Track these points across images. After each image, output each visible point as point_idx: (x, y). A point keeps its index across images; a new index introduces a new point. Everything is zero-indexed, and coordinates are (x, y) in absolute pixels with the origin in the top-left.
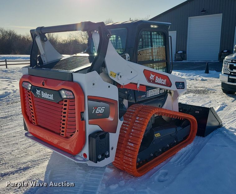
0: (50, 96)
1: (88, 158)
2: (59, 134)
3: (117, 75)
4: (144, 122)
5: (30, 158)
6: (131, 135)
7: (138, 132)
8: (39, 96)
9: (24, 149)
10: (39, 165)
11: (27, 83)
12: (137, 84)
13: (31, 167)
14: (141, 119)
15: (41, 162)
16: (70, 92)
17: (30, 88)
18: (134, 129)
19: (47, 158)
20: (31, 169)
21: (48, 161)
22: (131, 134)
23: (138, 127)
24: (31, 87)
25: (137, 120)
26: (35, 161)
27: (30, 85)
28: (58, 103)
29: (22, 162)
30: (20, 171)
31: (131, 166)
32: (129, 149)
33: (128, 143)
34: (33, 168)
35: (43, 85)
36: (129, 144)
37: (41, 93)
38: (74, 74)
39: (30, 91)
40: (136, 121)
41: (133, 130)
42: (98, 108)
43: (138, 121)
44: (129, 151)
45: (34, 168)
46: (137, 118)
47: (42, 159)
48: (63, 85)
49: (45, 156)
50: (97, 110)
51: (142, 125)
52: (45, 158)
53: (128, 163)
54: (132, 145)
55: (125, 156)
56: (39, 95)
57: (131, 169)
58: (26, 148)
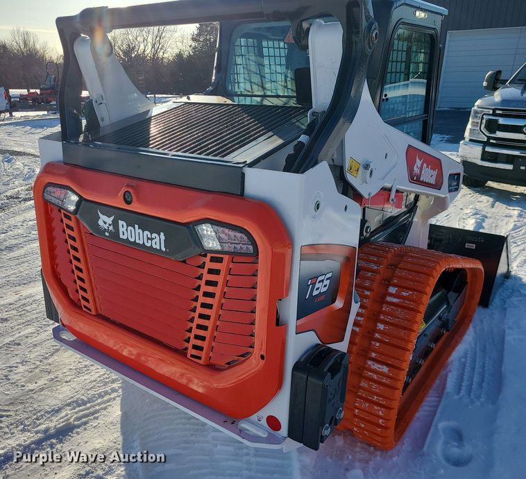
0: (152, 239)
1: (284, 430)
2: (182, 353)
3: (361, 169)
4: (418, 302)
5: (65, 392)
6: (377, 340)
7: (402, 333)
8: (107, 234)
9: (41, 361)
10: (97, 418)
11: (63, 191)
12: (390, 190)
13: (78, 426)
14: (404, 294)
15: (99, 404)
16: (239, 235)
17: (72, 208)
18: (383, 322)
19: (114, 390)
20: (78, 433)
21: (118, 401)
22: (377, 335)
23: (399, 318)
24: (78, 204)
25: (391, 295)
26: (84, 403)
27: (75, 198)
28: (184, 262)
29: (47, 408)
30: (49, 442)
31: (381, 428)
32: (372, 380)
33: (370, 363)
34: (82, 428)
35: (129, 203)
36: (373, 367)
37: (115, 224)
38: (248, 171)
39: (72, 217)
40: (389, 299)
41: (381, 327)
42: (320, 278)
43: (395, 300)
44: (375, 386)
45: (85, 429)
46: (392, 290)
47: (100, 396)
48: (209, 206)
49: (106, 384)
50: (317, 285)
51: (412, 313)
52: (108, 388)
53: (372, 418)
54: (385, 369)
55: (361, 397)
56: (110, 232)
57: (380, 436)
58: (46, 358)
